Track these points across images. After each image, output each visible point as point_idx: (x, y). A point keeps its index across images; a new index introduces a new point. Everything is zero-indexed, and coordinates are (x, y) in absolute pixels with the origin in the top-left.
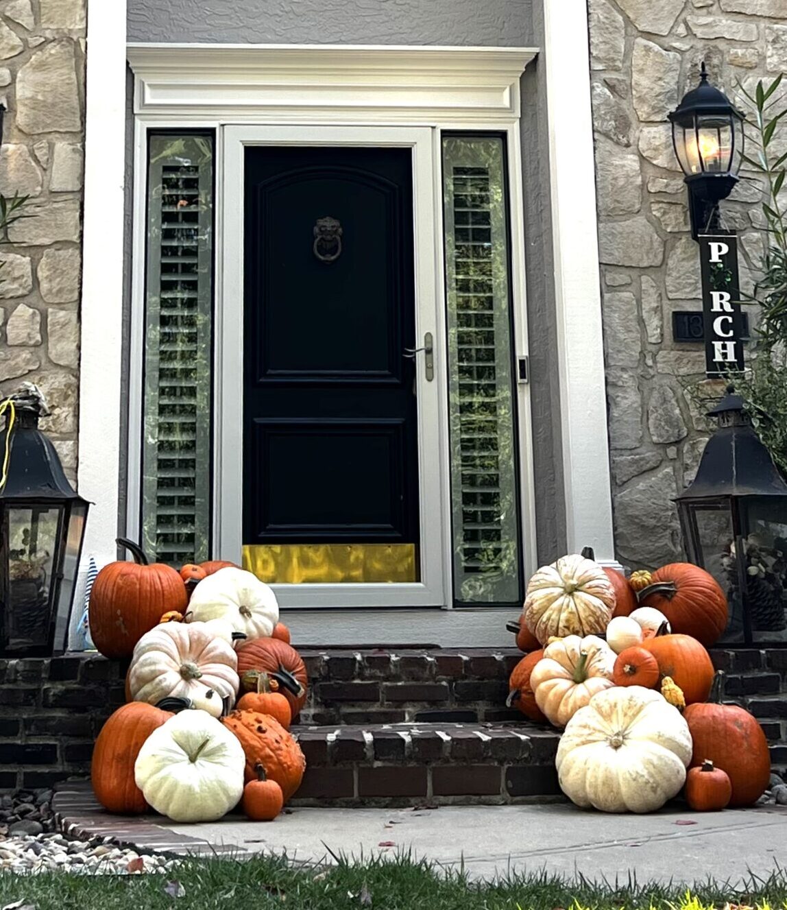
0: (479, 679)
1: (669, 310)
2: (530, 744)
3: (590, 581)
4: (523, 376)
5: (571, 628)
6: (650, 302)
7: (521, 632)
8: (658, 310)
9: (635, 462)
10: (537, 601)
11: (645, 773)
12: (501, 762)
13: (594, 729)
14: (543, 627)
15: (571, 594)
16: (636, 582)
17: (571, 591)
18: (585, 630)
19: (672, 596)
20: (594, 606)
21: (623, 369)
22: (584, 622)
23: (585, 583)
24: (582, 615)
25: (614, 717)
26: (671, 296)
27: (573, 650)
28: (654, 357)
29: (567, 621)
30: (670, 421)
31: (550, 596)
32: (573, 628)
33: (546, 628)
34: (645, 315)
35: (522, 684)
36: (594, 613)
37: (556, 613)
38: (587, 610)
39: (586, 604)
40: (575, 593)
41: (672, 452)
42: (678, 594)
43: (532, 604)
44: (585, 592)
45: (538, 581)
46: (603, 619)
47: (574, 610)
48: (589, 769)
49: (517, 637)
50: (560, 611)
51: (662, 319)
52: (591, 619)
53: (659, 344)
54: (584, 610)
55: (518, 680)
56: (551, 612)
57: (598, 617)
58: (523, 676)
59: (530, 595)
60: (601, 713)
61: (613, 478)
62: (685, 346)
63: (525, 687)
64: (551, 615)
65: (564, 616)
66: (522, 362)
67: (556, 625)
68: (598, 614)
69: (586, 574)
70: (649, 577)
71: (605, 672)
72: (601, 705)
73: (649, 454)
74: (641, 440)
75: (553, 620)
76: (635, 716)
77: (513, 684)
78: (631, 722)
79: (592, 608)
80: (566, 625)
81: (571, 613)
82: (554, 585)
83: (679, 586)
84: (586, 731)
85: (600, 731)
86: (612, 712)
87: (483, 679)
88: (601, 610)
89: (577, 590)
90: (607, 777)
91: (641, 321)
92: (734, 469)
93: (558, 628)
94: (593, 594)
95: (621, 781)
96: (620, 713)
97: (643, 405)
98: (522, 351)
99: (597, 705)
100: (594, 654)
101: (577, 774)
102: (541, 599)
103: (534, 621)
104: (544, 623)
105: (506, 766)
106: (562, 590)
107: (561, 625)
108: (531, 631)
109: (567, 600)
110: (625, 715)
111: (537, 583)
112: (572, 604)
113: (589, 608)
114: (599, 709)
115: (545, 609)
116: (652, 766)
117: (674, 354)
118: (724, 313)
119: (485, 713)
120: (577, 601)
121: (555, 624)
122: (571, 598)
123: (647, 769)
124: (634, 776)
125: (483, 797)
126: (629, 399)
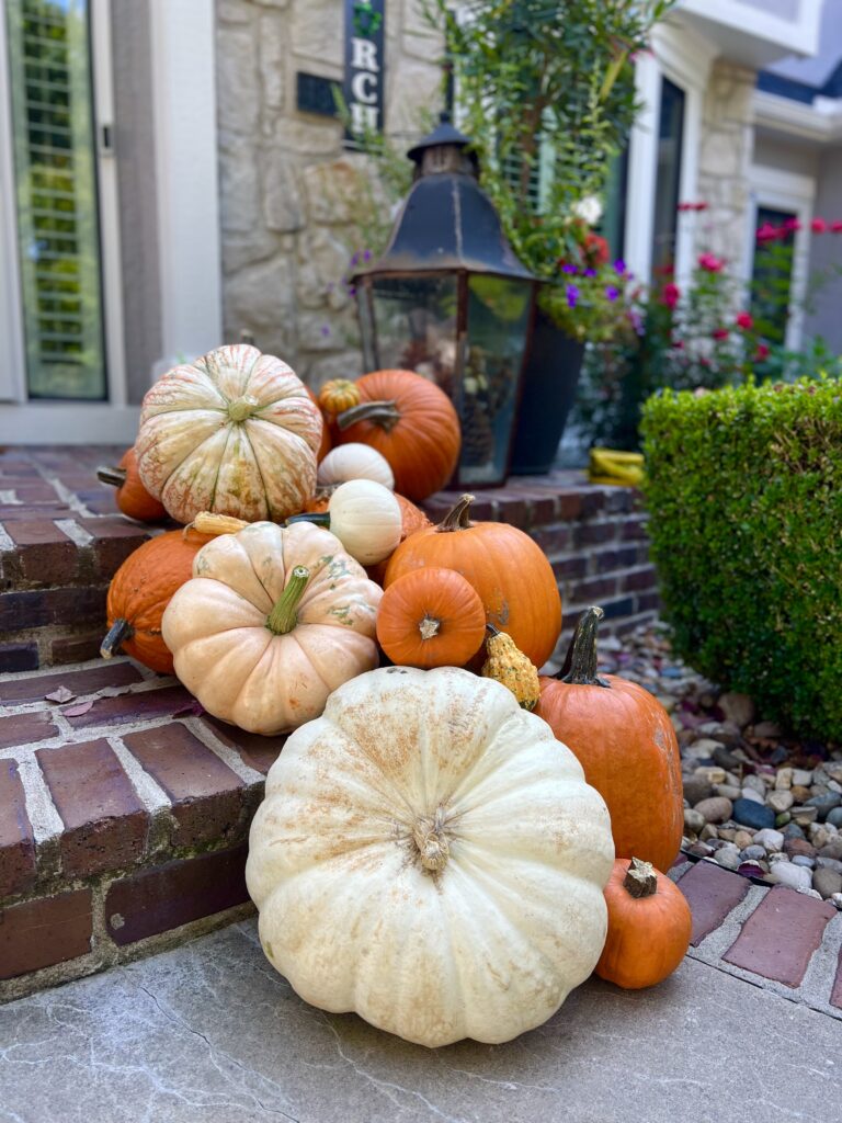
0: (37, 587)
1: (293, 67)
2: (173, 818)
3: (280, 399)
4: (107, 144)
5: (243, 495)
6: (271, 53)
7: (126, 487)
8: (279, 65)
9: (246, 249)
10: (167, 436)
11: (531, 963)
12: (93, 879)
13: (361, 807)
14: (181, 489)
15: (240, 423)
16: (334, 400)
17: (241, 419)
18: (271, 498)
19: (392, 425)
20: (292, 451)
21: (238, 133)
22: (270, 482)
23: (270, 403)
24: (267, 469)
25: (411, 769)
26: (298, 50)
27: (269, 560)
28: (273, 124)
29: (237, 480)
30: (288, 205)
31: (199, 427)
32: (248, 495)
33: (187, 492)
34: (265, 69)
35: (136, 613)
36: (292, 466)
37: (209, 463)
38: (278, 458)
39: (274, 447)
40: (250, 422)
41: (288, 242)
42: (403, 422)
43: (155, 442)
44: (269, 421)
45: (168, 393)
46: (307, 477)
47: (251, 458)
48: (365, 952)
49: (119, 493)
50: (219, 458)
51: (283, 78)
52: (286, 476)
53: (279, 109)
54: (273, 460)
55: (126, 604)
56: (199, 460)
57: (299, 474)
58: (140, 598)
59: (151, 422)
60: (375, 757)
61: (223, 265)
62: (310, 117)
63: (143, 621)
64: (199, 467)
65: (228, 469)
66: (106, 130)
67: (210, 488)
68: (299, 468)
69: (274, 385)
70: (356, 392)
71: (351, 615)
72: (372, 731)
73: (263, 242)
74: (254, 223)
75: (203, 478)
76: (467, 766)
77: (115, 608)
78: (458, 783)
79: (289, 455)
80: (233, 488)
81: (244, 464)
82: (205, 404)
83: (403, 409)
84: (340, 815)
85: (376, 811)
86: (406, 757)
87: (47, 585)
88: (304, 459)
89: (253, 415)
90: (426, 985)
91: (260, 76)
92: (458, 232)
93: (214, 492)
94: (288, 427)
95: (468, 993)
96: (428, 755)
97: (260, 180)
98: (106, 115)
99: (362, 730)
100: (318, 569)
101: (329, 961)
102: (177, 432)
103: (159, 475)
104: (185, 481)
105: (106, 884)
106: (221, 415)
107: (222, 487)
108: (154, 491)
109: (233, 438)
110: (444, 764)
111: (168, 399)
112: (245, 445)
113: (282, 455)
114: (365, 740)
115: (188, 453)
116: (550, 942)
117: (295, 126)
118: (365, 70)
119: (53, 648)
120: (257, 441)
121: (209, 485)
122: (241, 431)
123: (537, 948)
124: (505, 978)
125: (40, 974)
126: (244, 172)
